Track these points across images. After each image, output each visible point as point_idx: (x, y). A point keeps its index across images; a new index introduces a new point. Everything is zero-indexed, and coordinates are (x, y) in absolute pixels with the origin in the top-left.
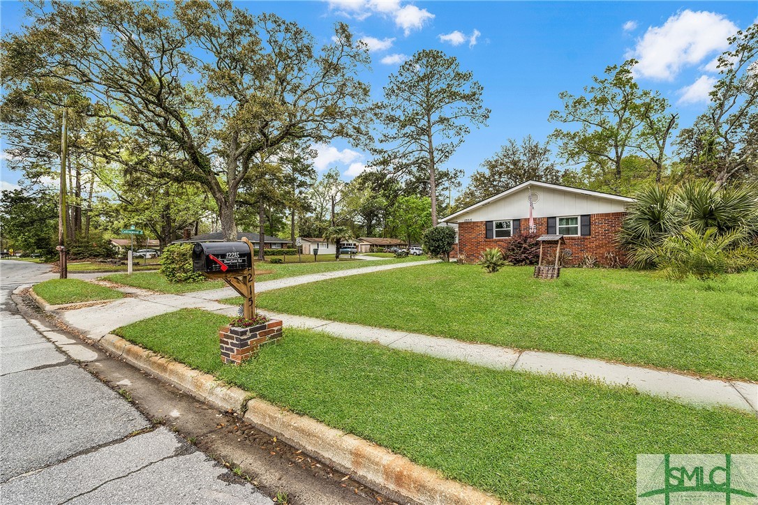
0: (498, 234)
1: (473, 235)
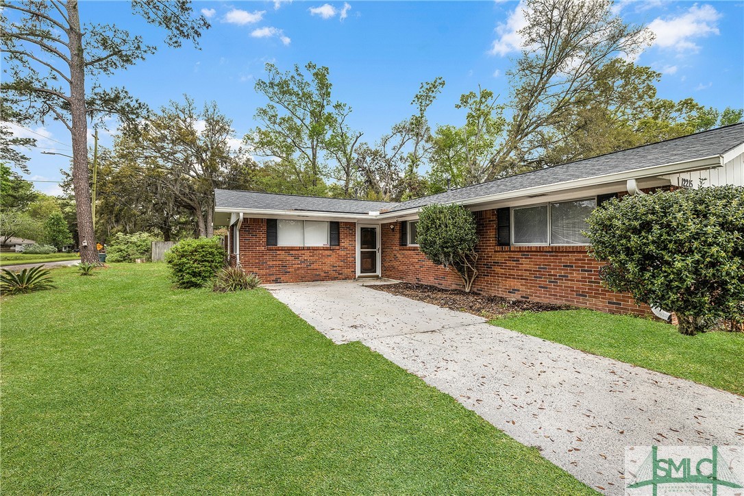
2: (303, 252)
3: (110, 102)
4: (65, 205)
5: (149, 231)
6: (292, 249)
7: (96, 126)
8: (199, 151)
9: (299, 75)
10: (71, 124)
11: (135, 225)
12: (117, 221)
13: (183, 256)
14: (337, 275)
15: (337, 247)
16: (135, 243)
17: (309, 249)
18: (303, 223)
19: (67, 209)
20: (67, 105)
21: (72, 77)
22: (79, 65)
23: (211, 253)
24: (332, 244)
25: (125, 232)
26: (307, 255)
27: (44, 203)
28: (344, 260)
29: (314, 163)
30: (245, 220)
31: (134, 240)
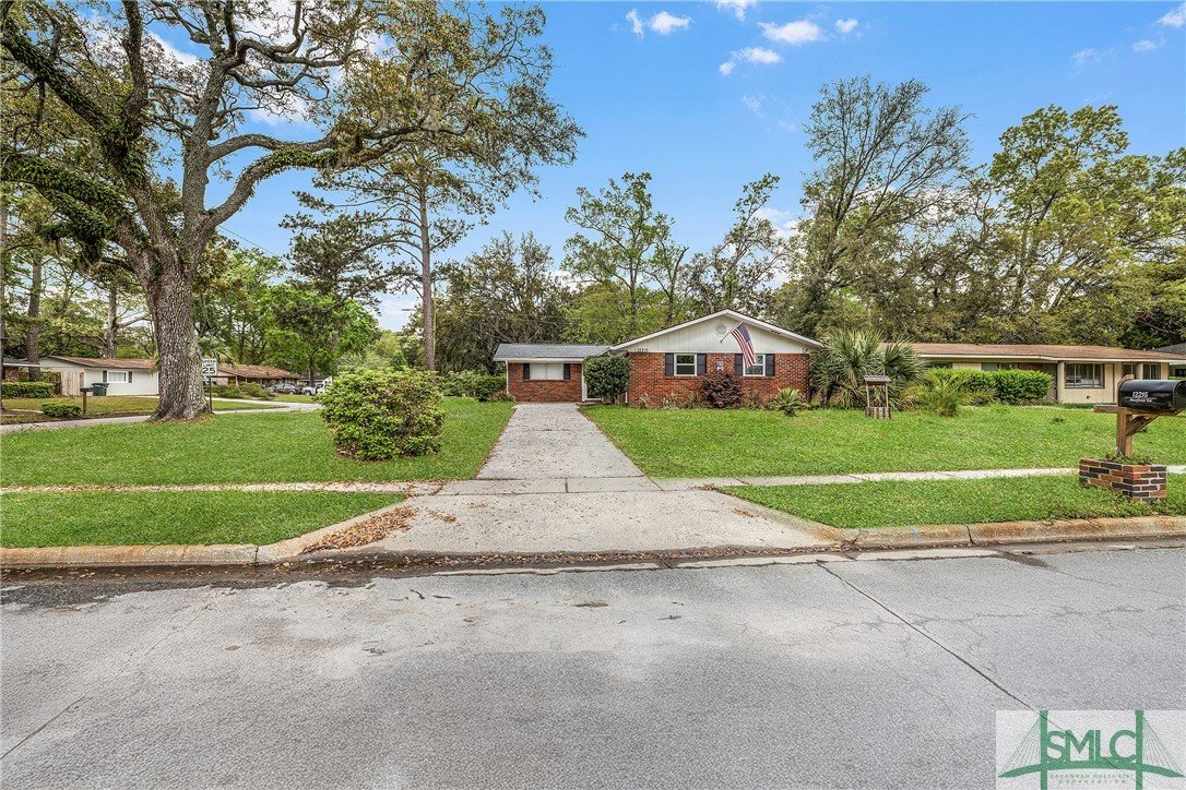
0: (681, 370)
1: (649, 371)
2: (545, 383)
3: (446, 270)
4: (403, 341)
5: (477, 368)
6: (538, 381)
7: (436, 286)
8: (517, 287)
9: (616, 188)
10: (421, 291)
11: (463, 363)
12: (448, 360)
13: (480, 385)
14: (568, 399)
15: (568, 380)
16: (461, 380)
18: (546, 365)
19: (406, 346)
20: (419, 279)
21: (423, 259)
22: (427, 250)
24: (566, 377)
25: (455, 371)
26: (547, 385)
27: (388, 340)
28: (573, 388)
29: (632, 288)
30: (510, 364)
31: (461, 377)
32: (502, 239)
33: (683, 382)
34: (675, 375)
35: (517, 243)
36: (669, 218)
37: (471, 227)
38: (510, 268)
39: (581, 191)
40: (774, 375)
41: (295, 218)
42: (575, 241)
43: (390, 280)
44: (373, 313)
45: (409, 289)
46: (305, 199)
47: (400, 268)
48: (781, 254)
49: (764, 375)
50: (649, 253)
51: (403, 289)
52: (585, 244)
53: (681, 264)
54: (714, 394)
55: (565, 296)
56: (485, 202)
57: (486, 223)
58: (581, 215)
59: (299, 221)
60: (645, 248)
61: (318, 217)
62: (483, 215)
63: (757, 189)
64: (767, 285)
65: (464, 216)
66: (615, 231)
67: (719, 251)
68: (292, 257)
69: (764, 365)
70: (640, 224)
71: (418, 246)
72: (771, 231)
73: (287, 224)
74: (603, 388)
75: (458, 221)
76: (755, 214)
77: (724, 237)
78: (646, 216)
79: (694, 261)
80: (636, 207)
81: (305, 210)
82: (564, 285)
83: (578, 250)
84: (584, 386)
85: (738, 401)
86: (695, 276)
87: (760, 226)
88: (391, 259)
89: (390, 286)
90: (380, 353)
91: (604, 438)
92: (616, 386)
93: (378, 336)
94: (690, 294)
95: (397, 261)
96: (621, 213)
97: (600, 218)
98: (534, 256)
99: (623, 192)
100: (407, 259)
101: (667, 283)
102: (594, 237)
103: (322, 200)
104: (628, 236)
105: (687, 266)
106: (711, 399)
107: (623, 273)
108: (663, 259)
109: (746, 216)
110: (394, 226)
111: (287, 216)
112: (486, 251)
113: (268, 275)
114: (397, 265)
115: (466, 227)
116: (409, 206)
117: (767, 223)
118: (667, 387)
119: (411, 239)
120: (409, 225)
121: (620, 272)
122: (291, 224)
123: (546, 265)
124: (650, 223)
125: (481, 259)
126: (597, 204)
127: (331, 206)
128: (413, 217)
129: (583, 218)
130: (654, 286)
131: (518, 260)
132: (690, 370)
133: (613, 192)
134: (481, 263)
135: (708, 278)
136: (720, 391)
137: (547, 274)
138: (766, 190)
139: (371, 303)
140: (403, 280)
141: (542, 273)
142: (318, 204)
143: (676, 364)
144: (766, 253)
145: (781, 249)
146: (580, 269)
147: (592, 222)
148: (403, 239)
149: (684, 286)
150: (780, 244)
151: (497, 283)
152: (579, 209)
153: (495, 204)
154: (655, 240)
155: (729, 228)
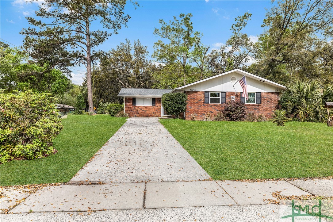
0: (213, 101)
1: (196, 101)
2: (143, 107)
3: (98, 55)
6: (140, 107)
7: (94, 64)
8: (132, 65)
9: (177, 20)
10: (87, 65)
12: (100, 98)
13: (111, 108)
14: (154, 115)
15: (154, 106)
17: (145, 107)
18: (144, 99)
19: (84, 92)
20: (86, 59)
21: (87, 50)
22: (89, 47)
23: (118, 108)
24: (153, 105)
25: (103, 102)
26: (144, 109)
27: (76, 89)
28: (157, 110)
29: (184, 65)
30: (126, 98)
31: (106, 105)
32: (125, 43)
33: (214, 107)
34: (210, 103)
35: (132, 45)
36: (200, 34)
37: (110, 35)
38: (129, 56)
39: (161, 21)
40: (261, 103)
41: (27, 30)
42: (158, 44)
43: (72, 60)
44: (69, 77)
45: (81, 64)
46: (32, 21)
47: (76, 54)
48: (252, 50)
49: (256, 103)
50: (192, 49)
51: (78, 64)
52: (162, 46)
53: (207, 55)
54: (231, 113)
55: (154, 69)
56: (116, 23)
57: (117, 33)
58: (161, 32)
59: (29, 31)
60: (190, 47)
61: (38, 29)
62: (115, 29)
63: (242, 20)
64: (245, 64)
65: (106, 29)
66: (176, 40)
67: (224, 48)
68: (24, 47)
69: (255, 98)
70: (187, 37)
71: (85, 44)
72: (248, 39)
73: (24, 33)
74: (172, 109)
75: (104, 32)
76: (240, 32)
77: (226, 42)
78: (190, 33)
79: (212, 53)
80: (186, 29)
81: (32, 26)
82: (153, 64)
83: (160, 48)
84: (162, 108)
85: (243, 117)
86: (213, 60)
87: (243, 37)
88: (72, 50)
89: (71, 62)
90: (72, 94)
91: (174, 140)
92: (179, 108)
93: (72, 87)
94: (210, 68)
95: (75, 50)
96: (179, 31)
97: (169, 34)
98: (140, 51)
99: (180, 22)
100: (80, 49)
101: (200, 63)
102: (167, 42)
103: (40, 21)
104: (182, 42)
105: (209, 55)
106: (229, 115)
107: (180, 59)
108: (198, 52)
109: (237, 31)
110: (73, 34)
111: (23, 29)
112: (118, 48)
113: (22, 59)
114: (75, 52)
115: (107, 35)
116: (81, 25)
117: (246, 36)
118: (205, 109)
119: (82, 40)
120: (81, 34)
121: (178, 58)
122: (26, 32)
123: (145, 55)
124: (192, 36)
125: (116, 52)
126: (168, 27)
127: (44, 25)
128: (83, 30)
129: (162, 33)
130: (194, 65)
131: (132, 52)
132: (218, 100)
133: (175, 22)
134: (115, 53)
135: (218, 61)
136: (234, 111)
137: (145, 59)
138: (245, 20)
139: (67, 72)
140: (78, 60)
141: (143, 58)
142: (38, 23)
143: (210, 97)
144: (245, 49)
145: (252, 48)
146: (161, 57)
147: (166, 35)
148: (78, 40)
149: (208, 65)
150: (251, 45)
151: (123, 63)
152: (160, 29)
153: (121, 25)
154: (194, 44)
155: (229, 38)
